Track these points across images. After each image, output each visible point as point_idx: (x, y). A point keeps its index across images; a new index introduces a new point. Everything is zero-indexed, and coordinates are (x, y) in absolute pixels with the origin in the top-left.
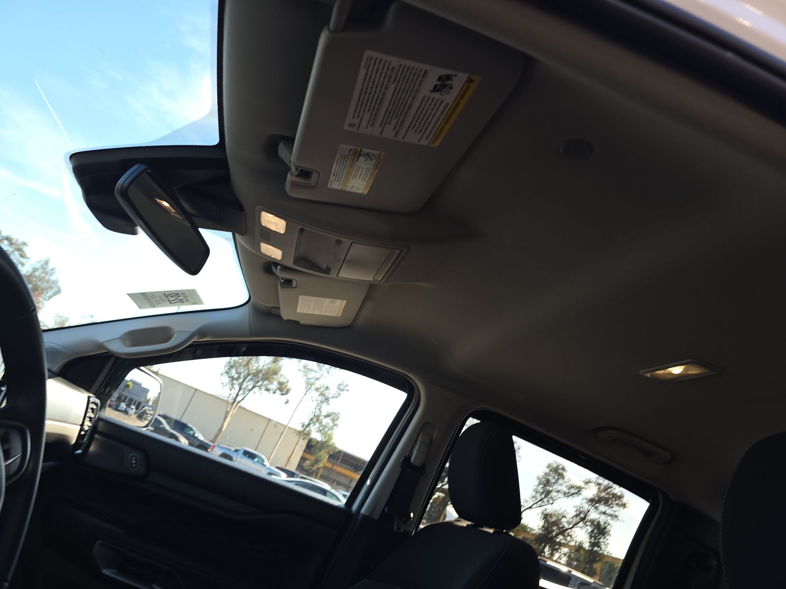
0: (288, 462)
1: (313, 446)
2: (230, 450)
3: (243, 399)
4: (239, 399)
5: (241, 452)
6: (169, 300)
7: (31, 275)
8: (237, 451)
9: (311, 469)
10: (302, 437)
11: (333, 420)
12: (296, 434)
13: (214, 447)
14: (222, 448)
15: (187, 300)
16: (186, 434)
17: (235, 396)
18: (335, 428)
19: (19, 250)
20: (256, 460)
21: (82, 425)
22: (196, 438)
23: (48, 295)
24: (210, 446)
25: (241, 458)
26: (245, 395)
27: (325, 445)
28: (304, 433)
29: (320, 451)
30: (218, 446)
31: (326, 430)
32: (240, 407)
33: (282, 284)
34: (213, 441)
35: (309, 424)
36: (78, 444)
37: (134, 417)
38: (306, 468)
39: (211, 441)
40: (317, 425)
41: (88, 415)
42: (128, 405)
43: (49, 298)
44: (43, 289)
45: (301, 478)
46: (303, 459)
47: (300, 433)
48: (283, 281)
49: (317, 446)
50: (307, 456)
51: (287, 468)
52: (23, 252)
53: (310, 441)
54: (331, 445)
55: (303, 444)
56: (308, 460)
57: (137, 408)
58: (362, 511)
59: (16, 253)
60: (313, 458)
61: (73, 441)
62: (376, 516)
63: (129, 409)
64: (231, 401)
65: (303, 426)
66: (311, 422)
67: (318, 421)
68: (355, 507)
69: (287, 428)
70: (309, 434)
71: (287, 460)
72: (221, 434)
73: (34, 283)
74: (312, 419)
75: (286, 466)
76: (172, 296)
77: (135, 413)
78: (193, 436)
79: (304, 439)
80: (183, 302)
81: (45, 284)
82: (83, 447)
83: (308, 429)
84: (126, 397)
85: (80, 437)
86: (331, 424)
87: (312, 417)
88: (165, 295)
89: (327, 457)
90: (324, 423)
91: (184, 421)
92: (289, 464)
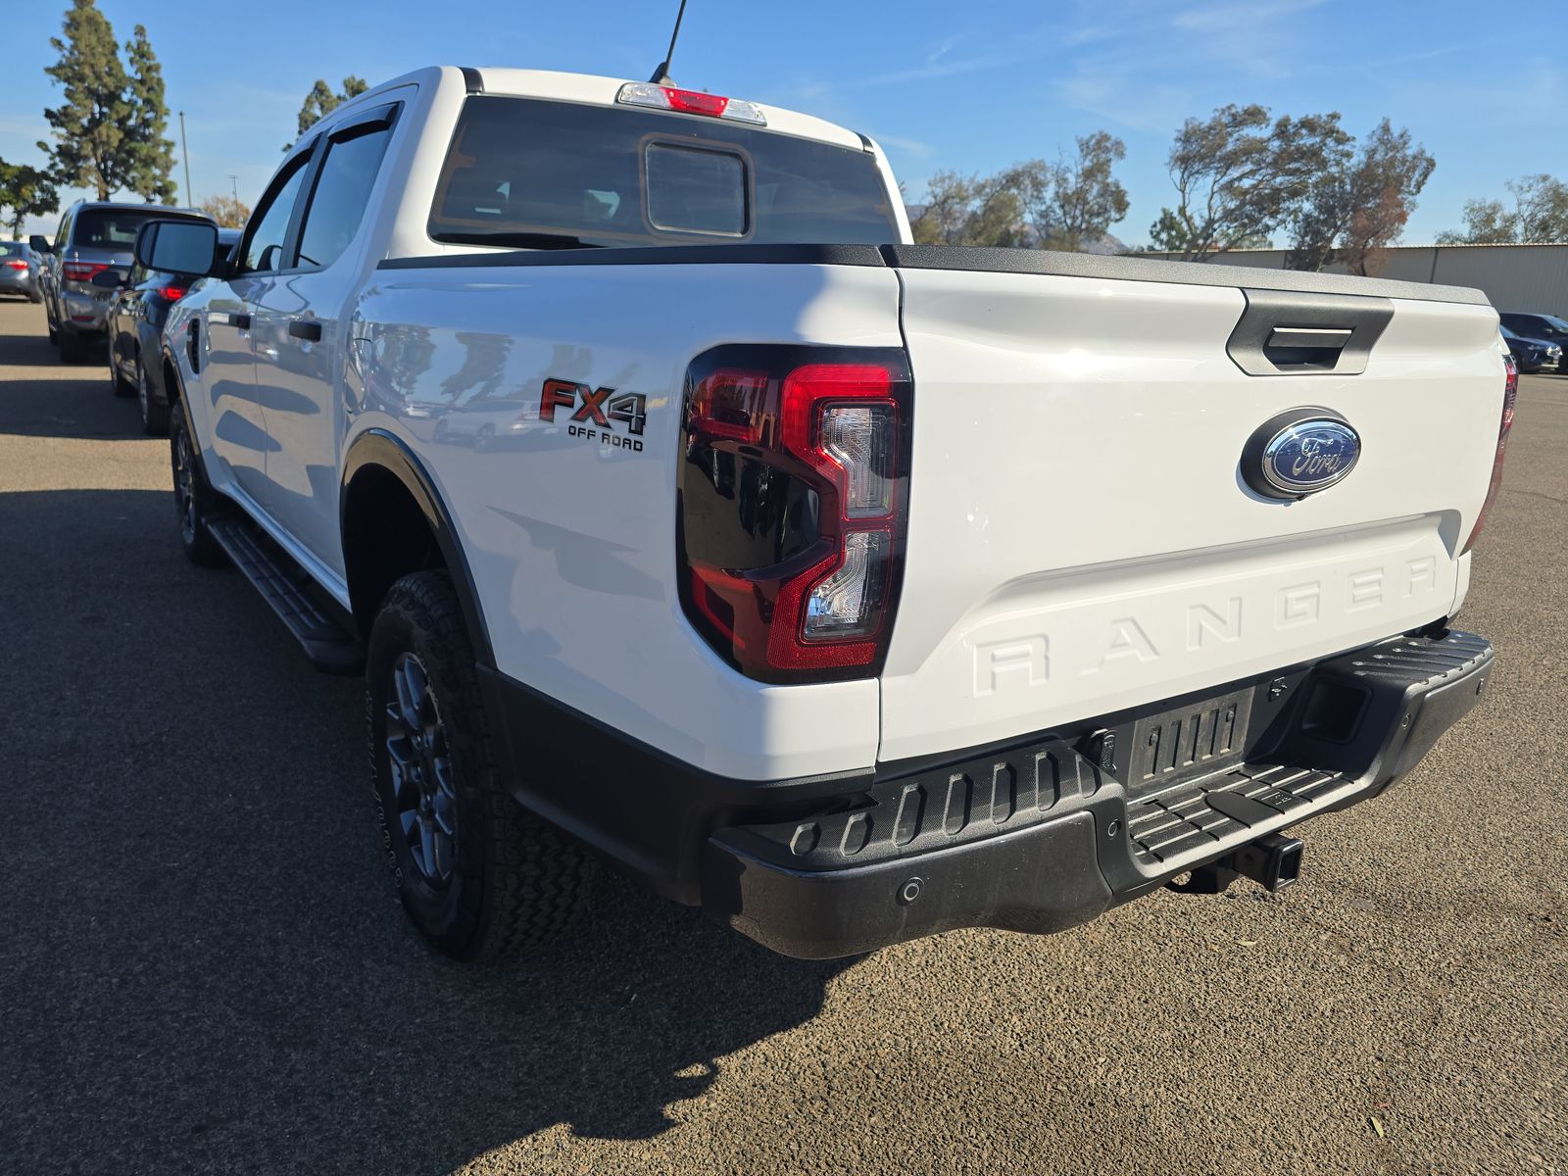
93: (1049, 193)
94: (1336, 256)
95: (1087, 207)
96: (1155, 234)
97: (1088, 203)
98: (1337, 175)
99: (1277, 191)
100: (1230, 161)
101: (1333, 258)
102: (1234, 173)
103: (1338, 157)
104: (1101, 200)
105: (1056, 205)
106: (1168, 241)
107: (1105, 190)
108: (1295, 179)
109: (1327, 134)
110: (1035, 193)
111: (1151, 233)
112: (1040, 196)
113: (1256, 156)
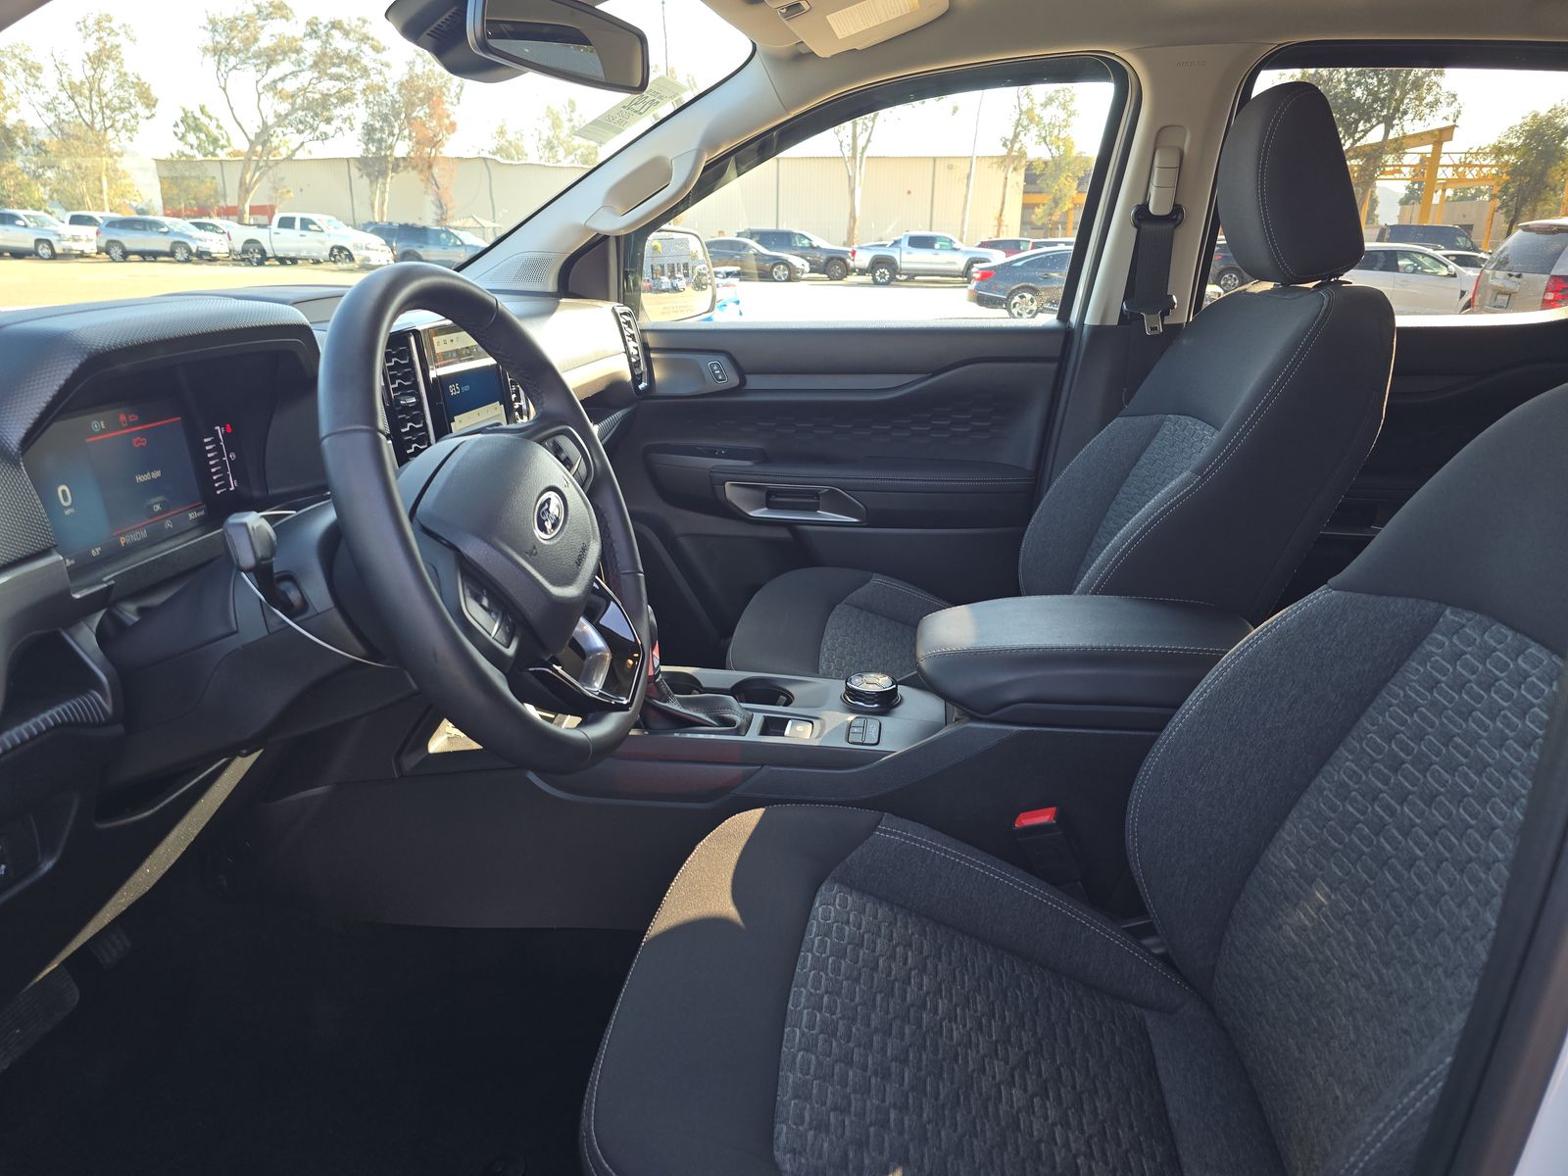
0: (1000, 225)
1: (1041, 175)
2: (884, 245)
3: (869, 141)
4: (861, 142)
5: (905, 243)
6: (636, 112)
7: (411, 77)
8: (896, 243)
9: (1050, 220)
10: (1011, 169)
11: (1064, 107)
12: (995, 166)
13: (854, 253)
14: (867, 248)
15: (661, 97)
16: (795, 248)
17: (850, 141)
18: (1073, 119)
19: (365, 39)
20: (937, 246)
21: (627, 351)
22: (818, 248)
23: (453, 94)
24: (846, 252)
25: (909, 253)
26: (870, 129)
27: (1063, 163)
28: (1011, 157)
29: (1055, 178)
30: (861, 248)
31: (1056, 132)
32: (868, 157)
33: (785, 16)
34: (849, 242)
35: (1016, 135)
36: (637, 379)
37: (689, 290)
38: (1039, 223)
39: (844, 245)
40: (1034, 130)
41: (626, 333)
42: (672, 276)
43: (459, 99)
44: (440, 88)
45: (1035, 246)
46: (1027, 207)
47: (1003, 161)
48: (784, 11)
49: (1048, 171)
50: (1034, 199)
51: (1002, 238)
52: (373, 39)
53: (1030, 167)
54: (1076, 158)
55: (1018, 179)
56: (1038, 205)
57: (686, 275)
58: (1087, 321)
59: (365, 48)
60: (1047, 199)
61: (629, 377)
62: (1113, 320)
63: (676, 282)
64: (848, 153)
65: (1005, 145)
66: (1020, 128)
67: (1031, 120)
68: (1074, 318)
69: (974, 160)
70: (1022, 154)
71: (995, 223)
72: (858, 223)
73: (424, 88)
74: (1018, 124)
75: (998, 236)
76: (636, 104)
77: (687, 284)
78: (812, 247)
79: (1015, 169)
80: (658, 103)
81: (440, 81)
82: (645, 377)
83: (1017, 146)
84: (662, 267)
85: (633, 366)
86: (1062, 115)
87: (1017, 117)
88: (624, 107)
89: (1075, 185)
90: (1046, 121)
91: (784, 227)
92: (1004, 228)
93: (49, 79)
94: (402, 164)
95: (105, 100)
96: (180, 135)
97: (105, 95)
98: (381, 84)
99: (326, 97)
100: (270, 58)
101: (398, 166)
102: (275, 72)
103: (379, 67)
104: (121, 93)
105: (63, 97)
106: (199, 145)
107: (122, 81)
108: (339, 85)
109: (362, 40)
110: (31, 80)
111: (176, 134)
112: (38, 83)
113: (294, 56)
